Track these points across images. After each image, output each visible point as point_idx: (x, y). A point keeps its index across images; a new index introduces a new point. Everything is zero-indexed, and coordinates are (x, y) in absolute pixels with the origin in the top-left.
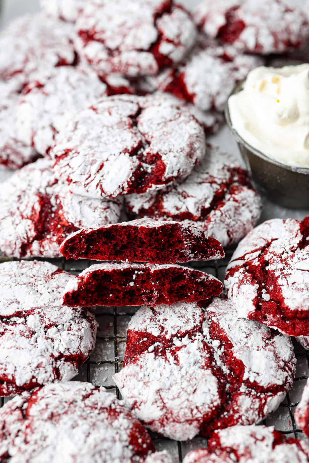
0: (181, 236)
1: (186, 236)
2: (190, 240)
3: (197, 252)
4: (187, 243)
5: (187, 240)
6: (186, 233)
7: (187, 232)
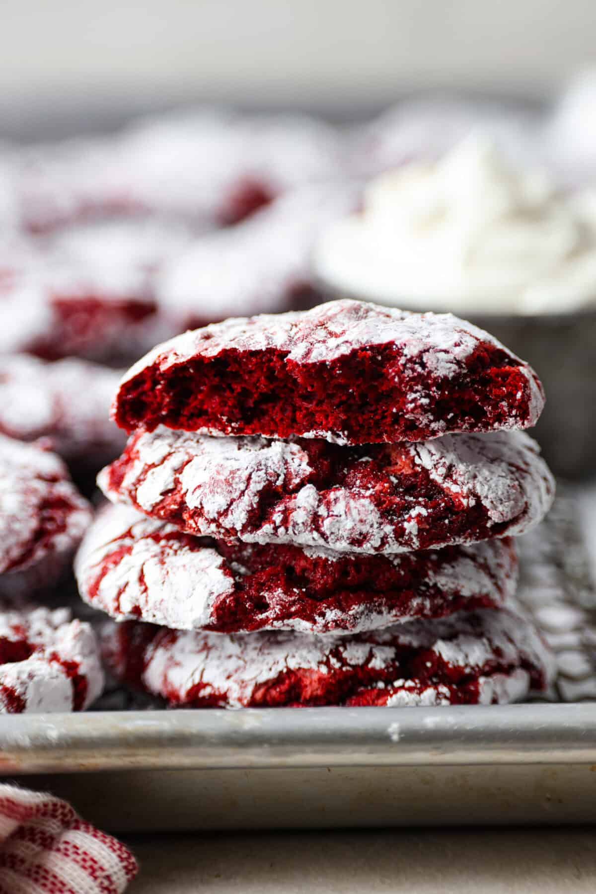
0: (396, 380)
1: (412, 379)
2: (427, 387)
3: (451, 415)
4: (416, 397)
5: (416, 388)
6: (413, 370)
7: (417, 366)
